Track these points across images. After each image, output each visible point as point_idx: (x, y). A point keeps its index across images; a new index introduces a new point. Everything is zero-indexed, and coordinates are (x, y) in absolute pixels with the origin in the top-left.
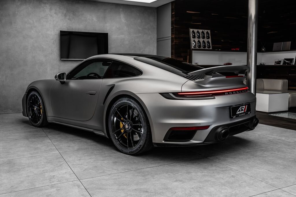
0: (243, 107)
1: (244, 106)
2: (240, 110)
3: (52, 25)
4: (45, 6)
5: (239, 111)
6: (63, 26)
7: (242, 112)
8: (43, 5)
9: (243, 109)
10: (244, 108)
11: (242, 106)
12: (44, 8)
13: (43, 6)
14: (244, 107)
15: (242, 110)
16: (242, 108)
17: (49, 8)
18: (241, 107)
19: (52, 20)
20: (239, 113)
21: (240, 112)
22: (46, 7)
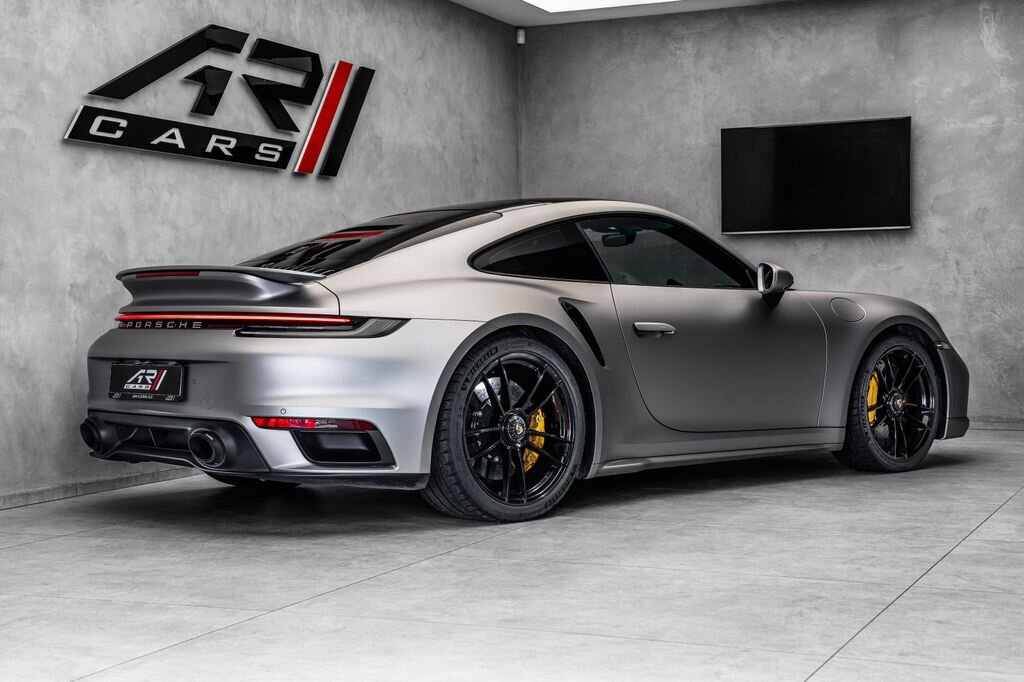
0: (149, 371)
1: (155, 372)
2: (137, 379)
3: (700, 114)
4: (679, 49)
5: (135, 381)
6: (738, 111)
7: (144, 387)
8: (672, 46)
9: (148, 378)
10: (153, 377)
11: (147, 368)
12: (675, 55)
13: (672, 48)
14: (153, 375)
15: (144, 381)
16: (146, 374)
17: (694, 52)
18: (143, 371)
19: (702, 95)
20: (131, 387)
21: (137, 387)
22: (684, 50)
